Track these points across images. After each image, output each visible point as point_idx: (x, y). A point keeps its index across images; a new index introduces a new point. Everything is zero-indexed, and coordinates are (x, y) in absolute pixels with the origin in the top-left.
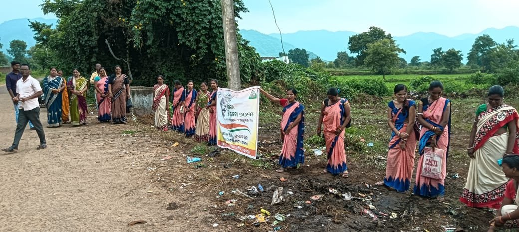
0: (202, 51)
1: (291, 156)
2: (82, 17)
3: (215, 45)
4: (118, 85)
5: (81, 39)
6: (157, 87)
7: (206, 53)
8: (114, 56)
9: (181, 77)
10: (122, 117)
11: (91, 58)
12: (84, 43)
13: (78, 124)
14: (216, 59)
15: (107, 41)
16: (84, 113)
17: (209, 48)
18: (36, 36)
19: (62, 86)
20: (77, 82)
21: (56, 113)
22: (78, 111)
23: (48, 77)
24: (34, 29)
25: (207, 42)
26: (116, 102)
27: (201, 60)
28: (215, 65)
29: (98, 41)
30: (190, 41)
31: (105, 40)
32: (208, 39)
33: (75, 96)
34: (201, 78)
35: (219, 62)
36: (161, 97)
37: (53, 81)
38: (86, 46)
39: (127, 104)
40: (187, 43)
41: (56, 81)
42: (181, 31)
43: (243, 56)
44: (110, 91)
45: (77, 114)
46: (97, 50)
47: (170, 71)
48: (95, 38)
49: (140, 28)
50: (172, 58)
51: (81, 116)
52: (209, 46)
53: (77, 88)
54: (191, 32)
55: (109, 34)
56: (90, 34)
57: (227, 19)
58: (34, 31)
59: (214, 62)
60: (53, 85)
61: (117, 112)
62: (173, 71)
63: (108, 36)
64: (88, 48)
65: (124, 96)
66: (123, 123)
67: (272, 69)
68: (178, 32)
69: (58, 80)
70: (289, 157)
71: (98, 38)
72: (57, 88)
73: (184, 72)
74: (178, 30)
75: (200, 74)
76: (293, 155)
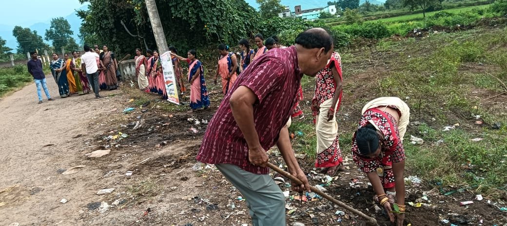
0: (192, 21)
1: (197, 100)
2: (100, 4)
3: (202, 14)
4: (107, 61)
5: (102, 23)
6: (137, 58)
7: (196, 22)
8: (130, 34)
9: (183, 45)
10: (115, 84)
11: (112, 38)
12: (104, 26)
13: (82, 93)
14: (206, 26)
15: (122, 22)
16: (86, 85)
17: (198, 17)
18: (83, 22)
19: (63, 65)
20: (76, 61)
21: (62, 87)
22: (80, 83)
23: (52, 61)
24: (80, 17)
25: (195, 12)
26: (107, 72)
27: (192, 28)
28: (206, 31)
29: (114, 23)
30: (180, 13)
31: (120, 22)
32: (196, 9)
33: (77, 73)
34: (201, 44)
35: (209, 28)
36: (139, 65)
37: (56, 63)
38: (106, 29)
39: (117, 74)
40: (178, 16)
41: (58, 63)
42: (173, 6)
43: (237, 19)
44: (103, 66)
45: (80, 86)
46: (115, 31)
47: (174, 41)
48: (111, 21)
49: (139, 8)
50: (174, 29)
51: (83, 87)
52: (197, 15)
53: (77, 67)
54: (181, 5)
55: (123, 16)
56: (107, 18)
57: (148, 2)
58: (81, 18)
59: (204, 29)
60: (56, 66)
61: (109, 81)
62: (176, 40)
63: (122, 17)
64: (108, 30)
65: (113, 68)
66: (116, 89)
67: (271, 26)
68: (171, 7)
69: (60, 62)
70: (195, 101)
71: (113, 20)
72: (59, 68)
73: (186, 40)
74: (170, 5)
75: (201, 40)
76: (200, 100)
